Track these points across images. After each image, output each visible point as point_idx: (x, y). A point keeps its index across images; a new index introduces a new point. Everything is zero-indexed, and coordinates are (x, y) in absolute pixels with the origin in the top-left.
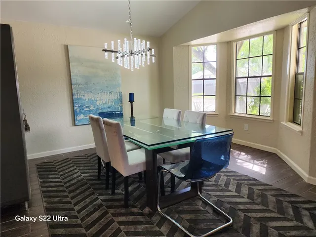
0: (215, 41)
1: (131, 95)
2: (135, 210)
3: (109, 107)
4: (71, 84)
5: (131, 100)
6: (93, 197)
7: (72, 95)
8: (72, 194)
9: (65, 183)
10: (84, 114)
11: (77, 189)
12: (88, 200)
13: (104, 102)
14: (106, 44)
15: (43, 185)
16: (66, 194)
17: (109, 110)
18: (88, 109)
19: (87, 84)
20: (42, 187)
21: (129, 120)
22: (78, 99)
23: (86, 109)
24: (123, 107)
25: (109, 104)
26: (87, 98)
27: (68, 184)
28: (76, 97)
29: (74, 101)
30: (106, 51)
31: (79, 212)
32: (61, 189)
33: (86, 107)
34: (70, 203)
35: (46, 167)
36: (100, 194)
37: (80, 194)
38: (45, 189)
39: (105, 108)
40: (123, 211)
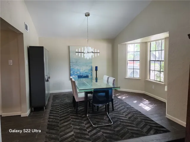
0: (139, 42)
1: (96, 67)
2: (79, 115)
3: (86, 73)
4: (70, 62)
5: (96, 70)
6: (67, 109)
7: (70, 67)
8: (61, 107)
9: (60, 103)
10: (74, 75)
11: (63, 105)
12: (65, 110)
13: (84, 70)
14: (77, 50)
15: (53, 103)
16: (59, 107)
17: (86, 74)
18: (76, 73)
19: (76, 62)
20: (52, 103)
21: (95, 79)
22: (72, 69)
23: (75, 73)
24: (93, 73)
25: (86, 71)
26: (76, 68)
27: (61, 104)
28: (72, 68)
29: (71, 70)
30: (77, 52)
31: (60, 113)
32: (58, 105)
33: (76, 72)
34: (59, 110)
35: (56, 96)
36: (70, 109)
37: (63, 107)
38: (53, 104)
39: (84, 73)
40: (75, 115)
